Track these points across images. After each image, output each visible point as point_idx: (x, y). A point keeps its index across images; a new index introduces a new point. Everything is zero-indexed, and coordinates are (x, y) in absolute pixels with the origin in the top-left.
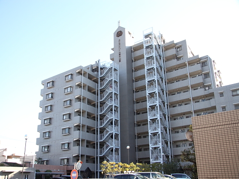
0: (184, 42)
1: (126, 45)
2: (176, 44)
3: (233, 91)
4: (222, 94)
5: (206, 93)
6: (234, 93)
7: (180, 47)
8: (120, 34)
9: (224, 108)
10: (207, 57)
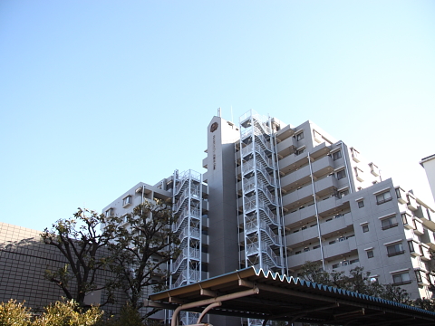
0: (307, 124)
1: (223, 143)
2: (296, 129)
3: (378, 195)
4: (361, 203)
5: (339, 203)
6: (381, 199)
7: (300, 133)
8: (214, 127)
9: (365, 227)
10: (340, 144)
